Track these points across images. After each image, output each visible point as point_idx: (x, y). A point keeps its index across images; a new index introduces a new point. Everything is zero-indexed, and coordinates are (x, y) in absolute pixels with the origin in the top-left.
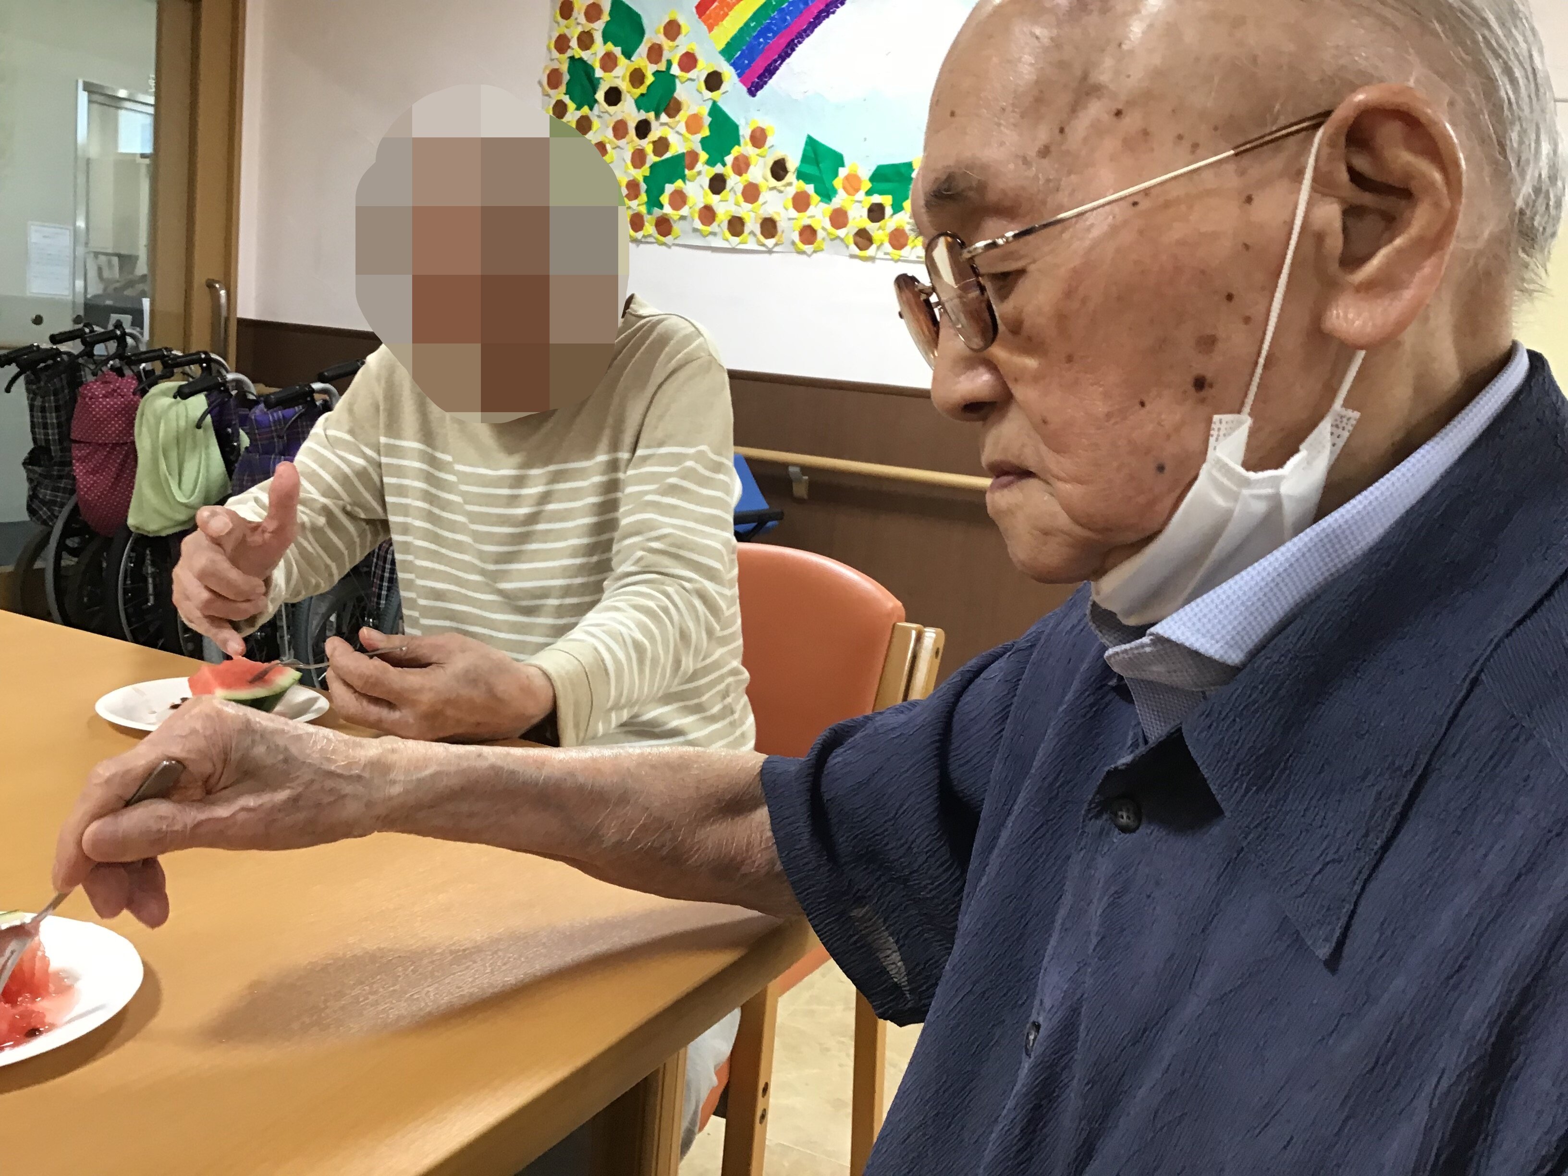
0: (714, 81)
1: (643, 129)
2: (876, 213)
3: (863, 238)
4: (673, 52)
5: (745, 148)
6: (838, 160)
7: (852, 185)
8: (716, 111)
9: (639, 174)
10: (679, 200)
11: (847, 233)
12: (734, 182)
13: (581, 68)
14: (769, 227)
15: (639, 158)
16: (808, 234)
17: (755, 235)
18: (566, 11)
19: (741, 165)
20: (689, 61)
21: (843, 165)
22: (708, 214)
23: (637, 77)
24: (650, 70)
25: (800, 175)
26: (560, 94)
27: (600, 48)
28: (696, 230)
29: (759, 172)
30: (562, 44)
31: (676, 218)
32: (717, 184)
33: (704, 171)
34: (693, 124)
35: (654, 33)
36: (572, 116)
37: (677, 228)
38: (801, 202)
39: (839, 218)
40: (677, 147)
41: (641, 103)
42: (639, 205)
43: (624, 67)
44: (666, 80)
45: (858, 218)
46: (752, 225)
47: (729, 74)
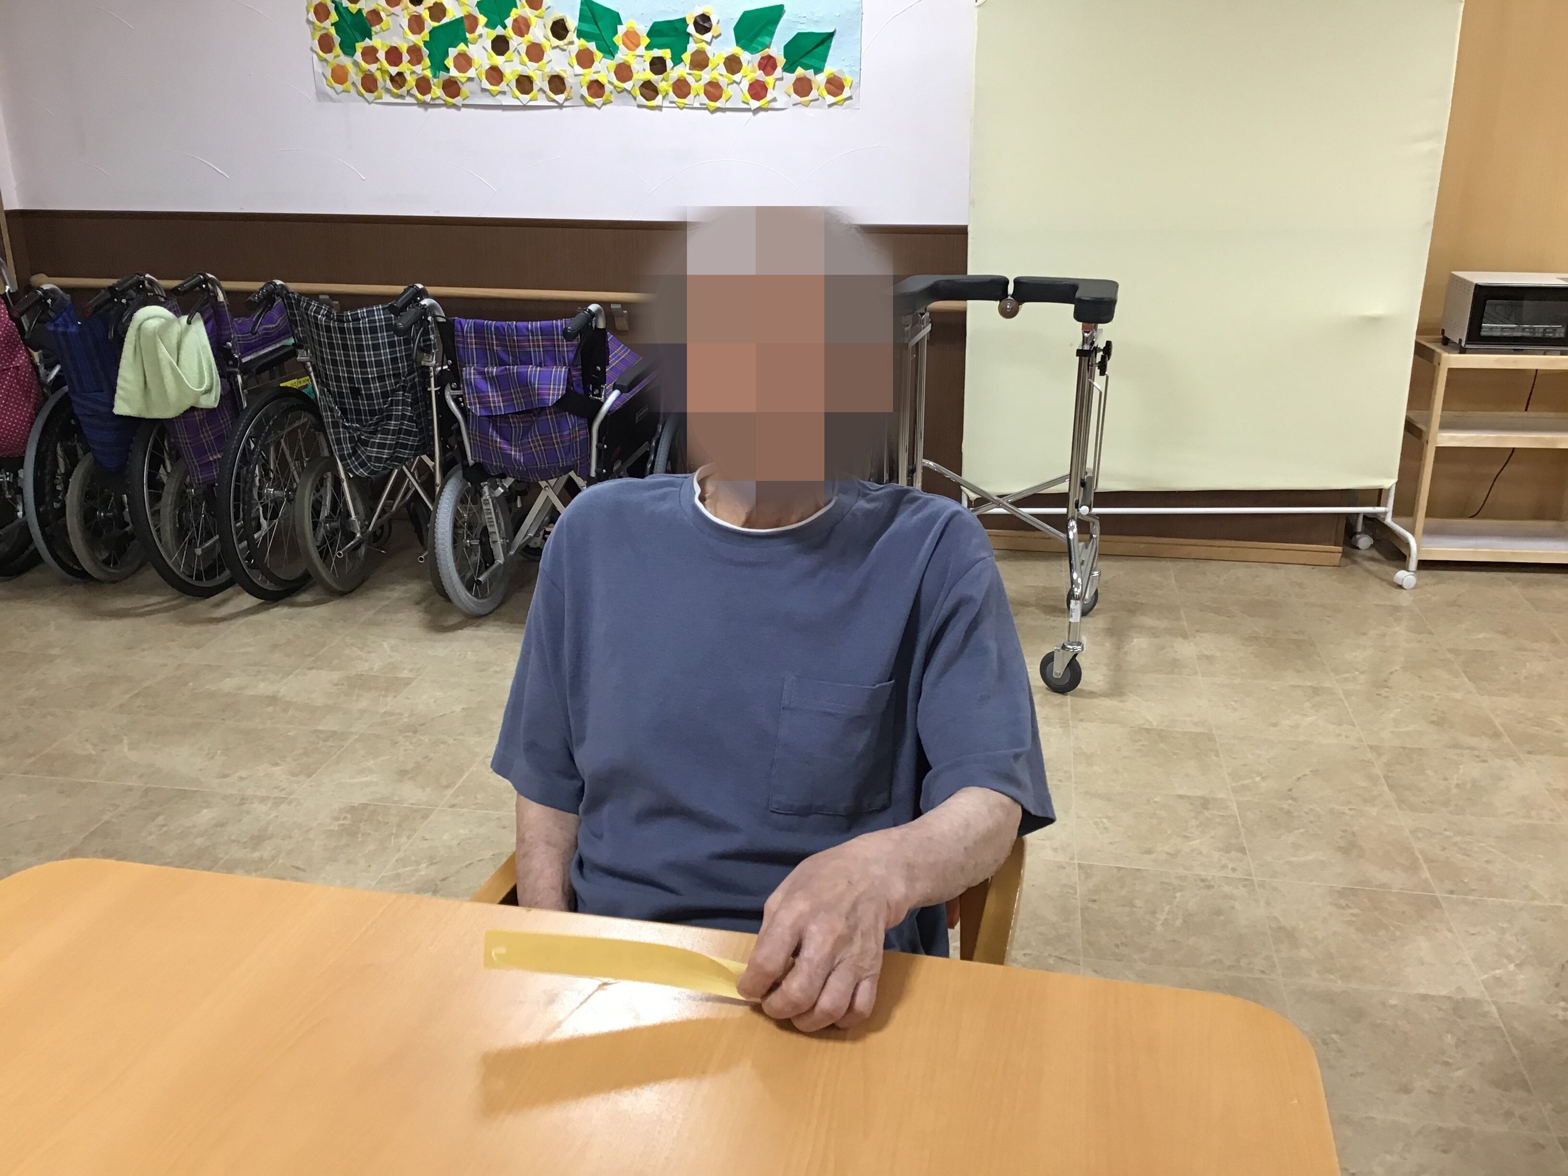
2: (658, 66)
3: (648, 89)
5: (523, 10)
6: (616, 19)
7: (632, 41)
9: (419, 40)
10: (464, 62)
11: (632, 85)
12: (517, 43)
14: (557, 83)
15: (416, 24)
16: (596, 88)
17: (544, 92)
19: (522, 27)
21: (621, 23)
22: (495, 74)
25: (581, 34)
28: (484, 90)
29: (540, 32)
31: (464, 80)
32: (500, 45)
33: (485, 34)
37: (465, 89)
38: (585, 59)
39: (623, 72)
40: (454, 12)
42: (424, 69)
45: (642, 72)
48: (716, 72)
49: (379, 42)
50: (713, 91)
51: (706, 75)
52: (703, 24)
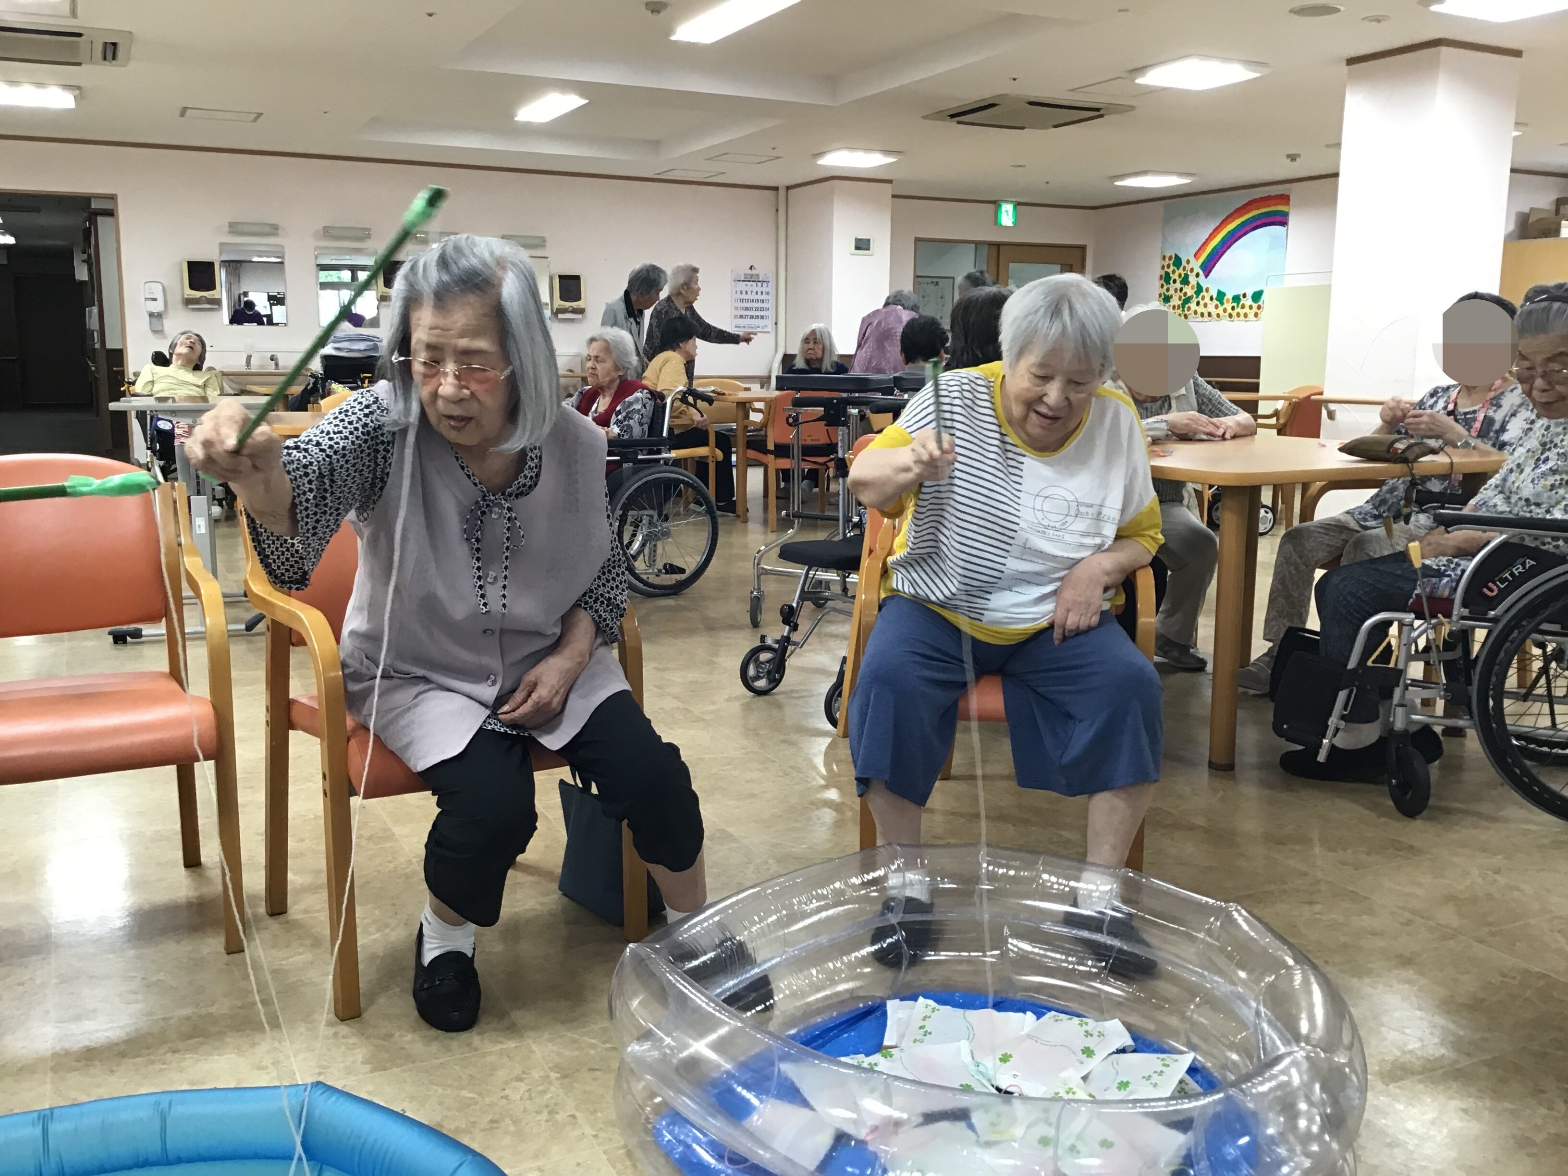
0: (1197, 275)
1: (1181, 290)
2: (1233, 308)
3: (1230, 316)
4: (1188, 268)
5: (1204, 293)
6: (1224, 294)
7: (1228, 301)
8: (1198, 284)
9: (1180, 303)
10: (1189, 309)
11: (1227, 314)
12: (1202, 303)
13: (1167, 274)
14: (1210, 314)
15: (1180, 298)
16: (1218, 316)
17: (1207, 317)
18: (1164, 258)
19: (1203, 298)
20: (1192, 270)
21: (1226, 297)
22: (1196, 312)
23: (1180, 275)
24: (1183, 274)
25: (1216, 300)
26: (1163, 282)
27: (1172, 268)
28: (1194, 317)
29: (1207, 300)
30: (1163, 267)
31: (1189, 314)
32: (1198, 304)
33: (1195, 300)
34: (1192, 288)
35: (1184, 263)
36: (1165, 287)
38: (1217, 307)
39: (1225, 310)
40: (1189, 294)
41: (1181, 283)
42: (1180, 311)
43: (1177, 272)
44: (1186, 276)
45: (1229, 310)
46: (1206, 314)
47: (1201, 272)
48: (1247, 310)
49: (1172, 303)
50: (1246, 315)
51: (1244, 311)
52: (1244, 296)
